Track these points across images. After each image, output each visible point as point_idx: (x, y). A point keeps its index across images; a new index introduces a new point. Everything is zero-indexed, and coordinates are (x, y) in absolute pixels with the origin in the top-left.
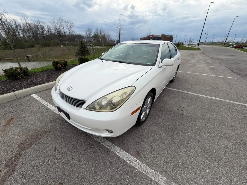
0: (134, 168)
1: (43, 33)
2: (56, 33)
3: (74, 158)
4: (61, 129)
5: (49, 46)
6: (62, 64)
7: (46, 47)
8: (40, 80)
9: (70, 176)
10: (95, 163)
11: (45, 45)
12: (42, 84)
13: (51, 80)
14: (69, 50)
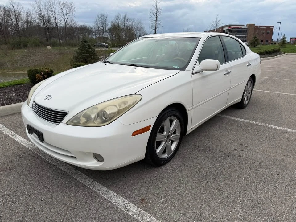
0: (131, 217)
1: (17, 25)
2: (41, 24)
3: (43, 200)
4: (29, 166)
5: (25, 46)
6: (44, 75)
7: (20, 48)
8: (5, 99)
9: (35, 219)
10: (74, 208)
11: (18, 46)
12: (7, 105)
13: (22, 99)
14: (62, 54)
